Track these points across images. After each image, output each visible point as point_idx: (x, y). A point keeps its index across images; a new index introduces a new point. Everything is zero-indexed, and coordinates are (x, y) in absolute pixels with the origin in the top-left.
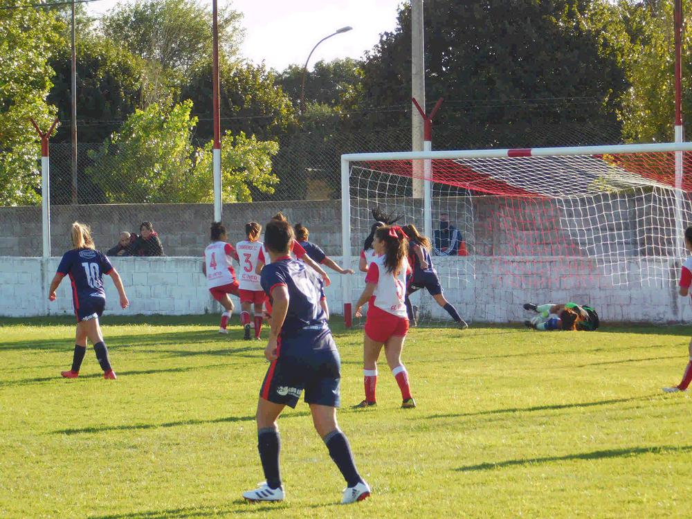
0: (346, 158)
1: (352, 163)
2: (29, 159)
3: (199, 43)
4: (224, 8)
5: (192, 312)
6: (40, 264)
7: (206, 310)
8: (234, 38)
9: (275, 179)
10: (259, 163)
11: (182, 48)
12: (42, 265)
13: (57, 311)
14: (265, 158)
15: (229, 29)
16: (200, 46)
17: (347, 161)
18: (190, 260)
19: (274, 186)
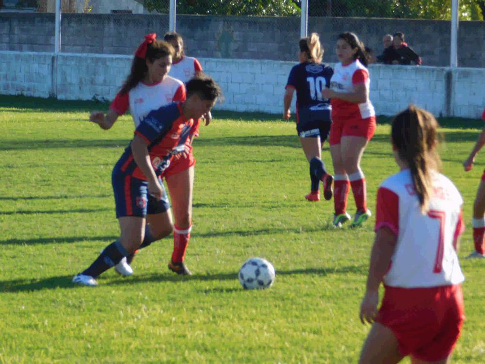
7: (441, 114)
18: (428, 69)
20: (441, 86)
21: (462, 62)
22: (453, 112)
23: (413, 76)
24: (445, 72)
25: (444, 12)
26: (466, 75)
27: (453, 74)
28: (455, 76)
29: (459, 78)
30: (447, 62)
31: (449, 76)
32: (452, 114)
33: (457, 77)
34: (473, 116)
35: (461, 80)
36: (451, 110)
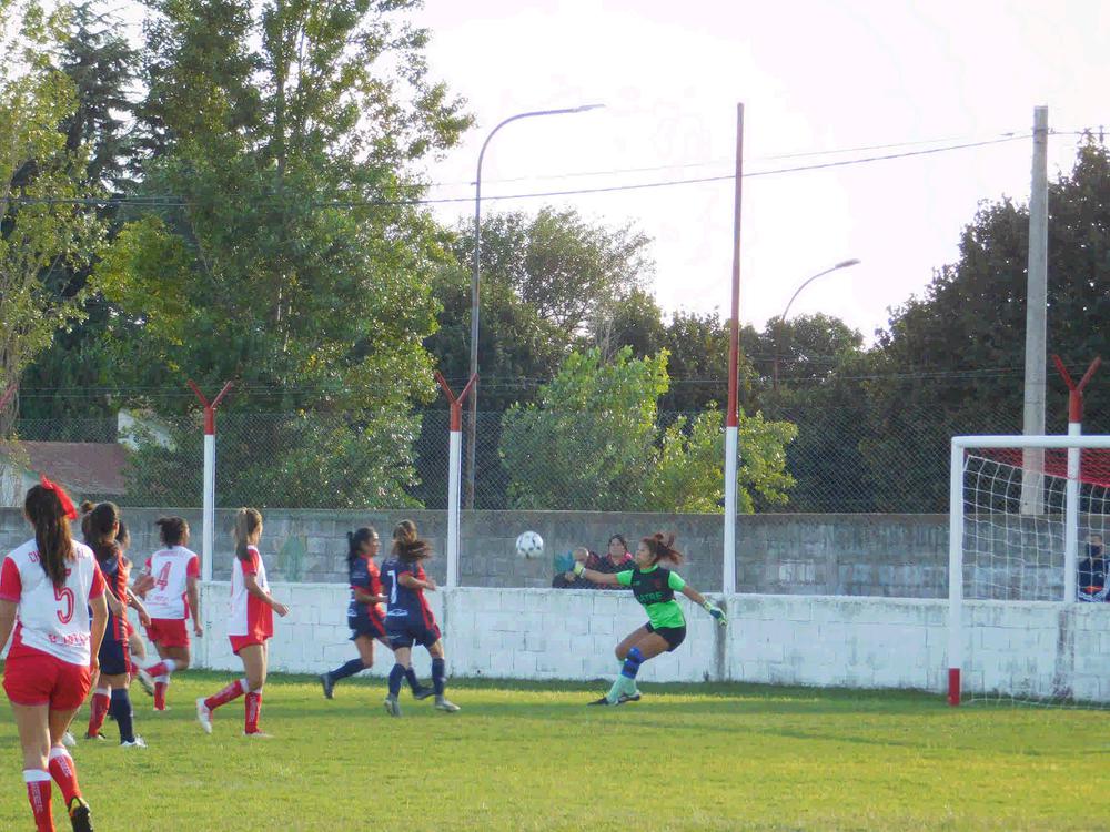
0: (959, 443)
1: (968, 451)
2: (399, 439)
3: (584, 282)
4: (625, 228)
5: (683, 678)
6: (441, 598)
7: (707, 677)
8: (638, 276)
9: (791, 481)
10: (768, 455)
11: (557, 289)
12: (445, 599)
13: (467, 671)
14: (775, 448)
15: (632, 261)
16: (585, 286)
17: (961, 447)
19: (788, 492)
20: (707, 626)
21: (743, 584)
22: (730, 673)
26: (750, 606)
27: (728, 605)
28: (732, 611)
29: (739, 612)
30: (718, 586)
32: (727, 675)
33: (735, 610)
34: (765, 678)
35: (743, 616)
36: (727, 668)
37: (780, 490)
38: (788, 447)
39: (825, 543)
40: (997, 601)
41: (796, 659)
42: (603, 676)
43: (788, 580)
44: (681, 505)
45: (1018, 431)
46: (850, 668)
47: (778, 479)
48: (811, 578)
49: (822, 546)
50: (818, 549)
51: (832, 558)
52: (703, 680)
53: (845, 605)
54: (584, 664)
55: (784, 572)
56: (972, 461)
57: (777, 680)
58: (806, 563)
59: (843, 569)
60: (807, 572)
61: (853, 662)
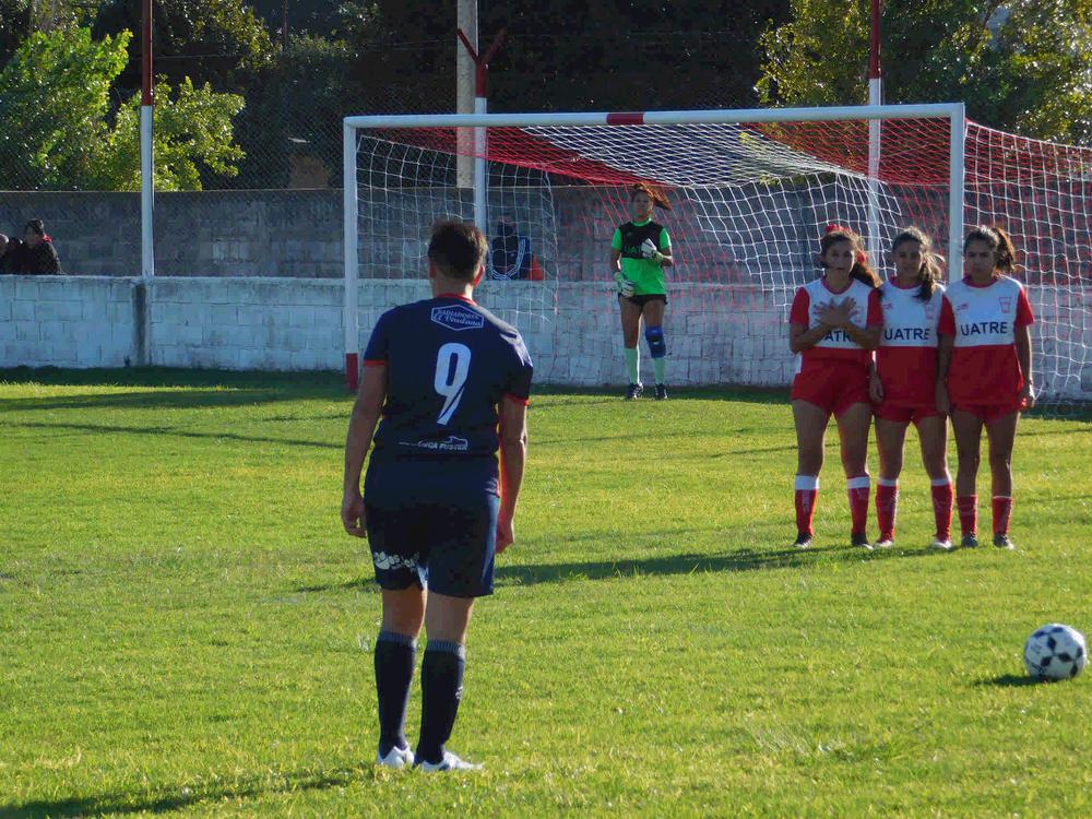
0: (351, 123)
1: (360, 131)
5: (104, 363)
9: (239, 153)
10: (213, 128)
14: (222, 121)
17: (353, 127)
18: (102, 282)
19: (235, 163)
20: (126, 310)
21: (162, 267)
22: (151, 358)
23: (76, 295)
24: (132, 286)
25: (130, 177)
26: (171, 289)
27: (148, 288)
28: (151, 294)
29: (158, 296)
30: (136, 269)
31: (140, 292)
32: (147, 361)
33: (154, 294)
34: (186, 363)
35: (161, 299)
36: (147, 353)
37: (228, 163)
38: (234, 120)
39: (258, 220)
40: (409, 280)
41: (214, 341)
42: (25, 363)
43: (222, 258)
44: (129, 181)
45: (453, 109)
46: (268, 350)
47: (227, 152)
48: (244, 256)
49: (255, 223)
50: (249, 226)
51: (264, 236)
52: (123, 365)
53: (262, 286)
54: (8, 350)
55: (217, 252)
56: (365, 142)
57: (196, 364)
58: (239, 241)
59: (275, 246)
60: (241, 251)
61: (270, 344)
